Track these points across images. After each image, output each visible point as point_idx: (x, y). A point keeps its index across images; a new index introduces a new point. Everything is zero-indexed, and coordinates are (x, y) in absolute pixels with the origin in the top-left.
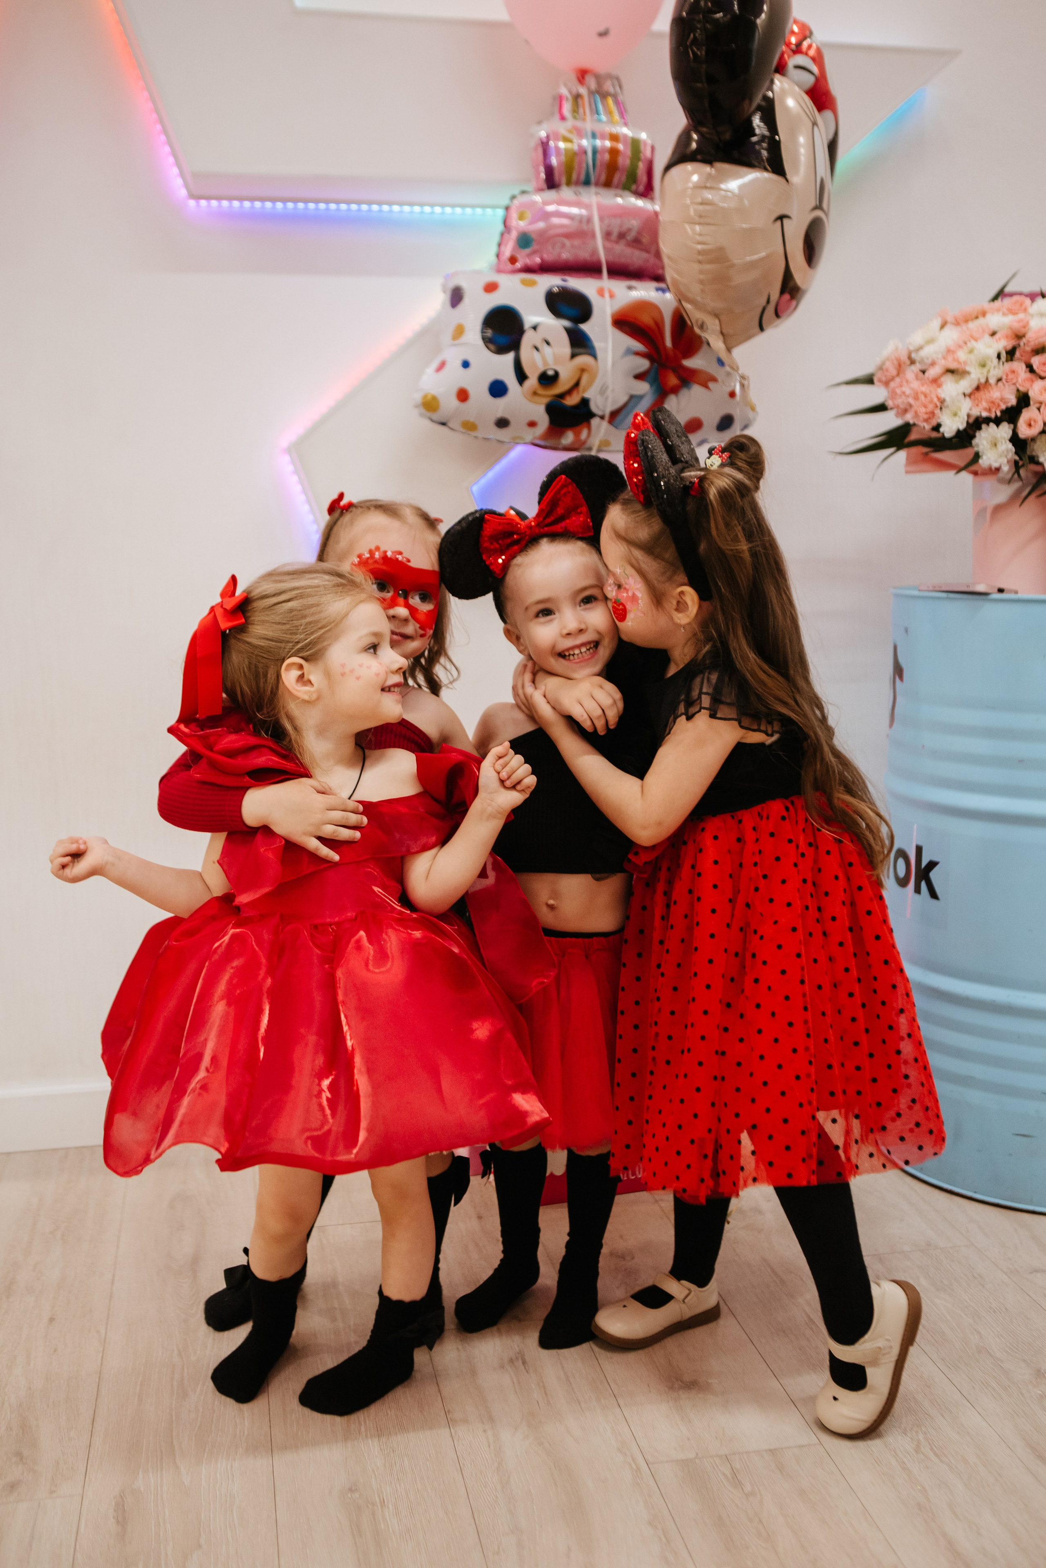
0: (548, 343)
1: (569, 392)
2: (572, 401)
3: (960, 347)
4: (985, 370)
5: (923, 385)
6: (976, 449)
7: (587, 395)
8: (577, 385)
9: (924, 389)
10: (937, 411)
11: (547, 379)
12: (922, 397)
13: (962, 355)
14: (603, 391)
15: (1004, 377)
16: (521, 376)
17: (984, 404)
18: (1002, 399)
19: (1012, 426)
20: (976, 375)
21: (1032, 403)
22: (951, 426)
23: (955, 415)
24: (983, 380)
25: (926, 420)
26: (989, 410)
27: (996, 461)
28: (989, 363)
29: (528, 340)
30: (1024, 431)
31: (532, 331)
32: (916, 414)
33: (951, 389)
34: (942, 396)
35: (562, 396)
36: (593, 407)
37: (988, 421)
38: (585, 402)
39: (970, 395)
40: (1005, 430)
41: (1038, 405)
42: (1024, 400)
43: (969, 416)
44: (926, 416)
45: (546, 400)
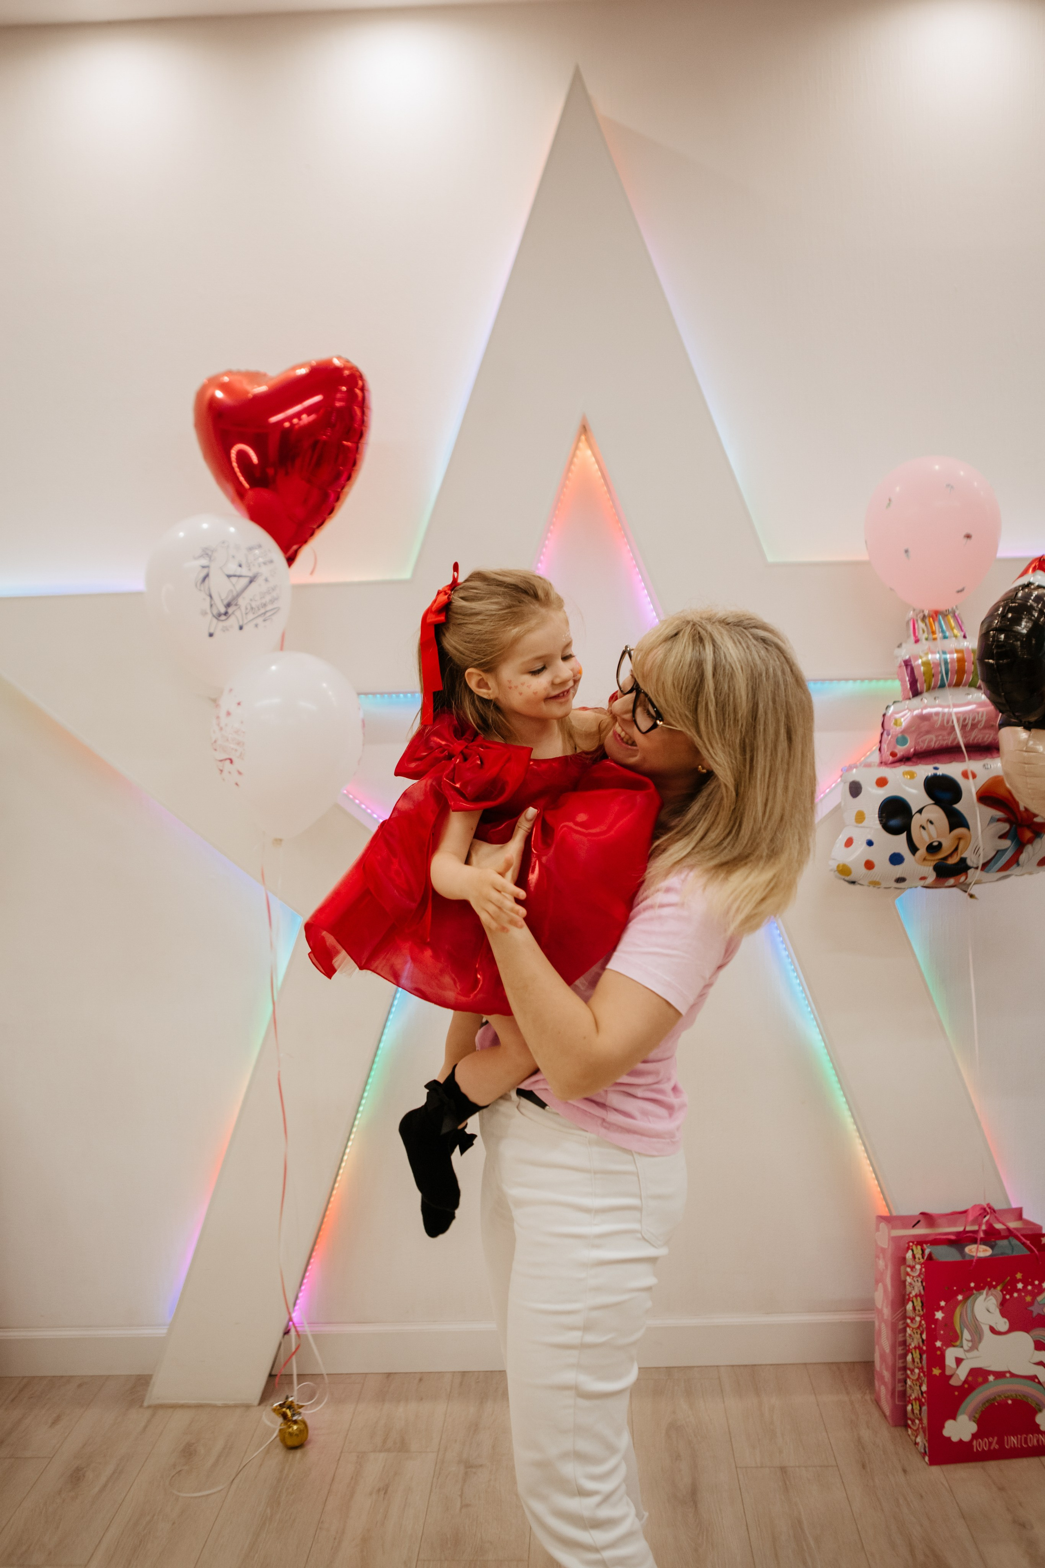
0: (931, 822)
1: (950, 855)
2: (953, 860)
7: (963, 856)
8: (956, 849)
11: (933, 848)
16: (913, 849)
29: (916, 822)
31: (919, 814)
35: (945, 858)
36: (969, 862)
38: (962, 860)
45: (933, 863)
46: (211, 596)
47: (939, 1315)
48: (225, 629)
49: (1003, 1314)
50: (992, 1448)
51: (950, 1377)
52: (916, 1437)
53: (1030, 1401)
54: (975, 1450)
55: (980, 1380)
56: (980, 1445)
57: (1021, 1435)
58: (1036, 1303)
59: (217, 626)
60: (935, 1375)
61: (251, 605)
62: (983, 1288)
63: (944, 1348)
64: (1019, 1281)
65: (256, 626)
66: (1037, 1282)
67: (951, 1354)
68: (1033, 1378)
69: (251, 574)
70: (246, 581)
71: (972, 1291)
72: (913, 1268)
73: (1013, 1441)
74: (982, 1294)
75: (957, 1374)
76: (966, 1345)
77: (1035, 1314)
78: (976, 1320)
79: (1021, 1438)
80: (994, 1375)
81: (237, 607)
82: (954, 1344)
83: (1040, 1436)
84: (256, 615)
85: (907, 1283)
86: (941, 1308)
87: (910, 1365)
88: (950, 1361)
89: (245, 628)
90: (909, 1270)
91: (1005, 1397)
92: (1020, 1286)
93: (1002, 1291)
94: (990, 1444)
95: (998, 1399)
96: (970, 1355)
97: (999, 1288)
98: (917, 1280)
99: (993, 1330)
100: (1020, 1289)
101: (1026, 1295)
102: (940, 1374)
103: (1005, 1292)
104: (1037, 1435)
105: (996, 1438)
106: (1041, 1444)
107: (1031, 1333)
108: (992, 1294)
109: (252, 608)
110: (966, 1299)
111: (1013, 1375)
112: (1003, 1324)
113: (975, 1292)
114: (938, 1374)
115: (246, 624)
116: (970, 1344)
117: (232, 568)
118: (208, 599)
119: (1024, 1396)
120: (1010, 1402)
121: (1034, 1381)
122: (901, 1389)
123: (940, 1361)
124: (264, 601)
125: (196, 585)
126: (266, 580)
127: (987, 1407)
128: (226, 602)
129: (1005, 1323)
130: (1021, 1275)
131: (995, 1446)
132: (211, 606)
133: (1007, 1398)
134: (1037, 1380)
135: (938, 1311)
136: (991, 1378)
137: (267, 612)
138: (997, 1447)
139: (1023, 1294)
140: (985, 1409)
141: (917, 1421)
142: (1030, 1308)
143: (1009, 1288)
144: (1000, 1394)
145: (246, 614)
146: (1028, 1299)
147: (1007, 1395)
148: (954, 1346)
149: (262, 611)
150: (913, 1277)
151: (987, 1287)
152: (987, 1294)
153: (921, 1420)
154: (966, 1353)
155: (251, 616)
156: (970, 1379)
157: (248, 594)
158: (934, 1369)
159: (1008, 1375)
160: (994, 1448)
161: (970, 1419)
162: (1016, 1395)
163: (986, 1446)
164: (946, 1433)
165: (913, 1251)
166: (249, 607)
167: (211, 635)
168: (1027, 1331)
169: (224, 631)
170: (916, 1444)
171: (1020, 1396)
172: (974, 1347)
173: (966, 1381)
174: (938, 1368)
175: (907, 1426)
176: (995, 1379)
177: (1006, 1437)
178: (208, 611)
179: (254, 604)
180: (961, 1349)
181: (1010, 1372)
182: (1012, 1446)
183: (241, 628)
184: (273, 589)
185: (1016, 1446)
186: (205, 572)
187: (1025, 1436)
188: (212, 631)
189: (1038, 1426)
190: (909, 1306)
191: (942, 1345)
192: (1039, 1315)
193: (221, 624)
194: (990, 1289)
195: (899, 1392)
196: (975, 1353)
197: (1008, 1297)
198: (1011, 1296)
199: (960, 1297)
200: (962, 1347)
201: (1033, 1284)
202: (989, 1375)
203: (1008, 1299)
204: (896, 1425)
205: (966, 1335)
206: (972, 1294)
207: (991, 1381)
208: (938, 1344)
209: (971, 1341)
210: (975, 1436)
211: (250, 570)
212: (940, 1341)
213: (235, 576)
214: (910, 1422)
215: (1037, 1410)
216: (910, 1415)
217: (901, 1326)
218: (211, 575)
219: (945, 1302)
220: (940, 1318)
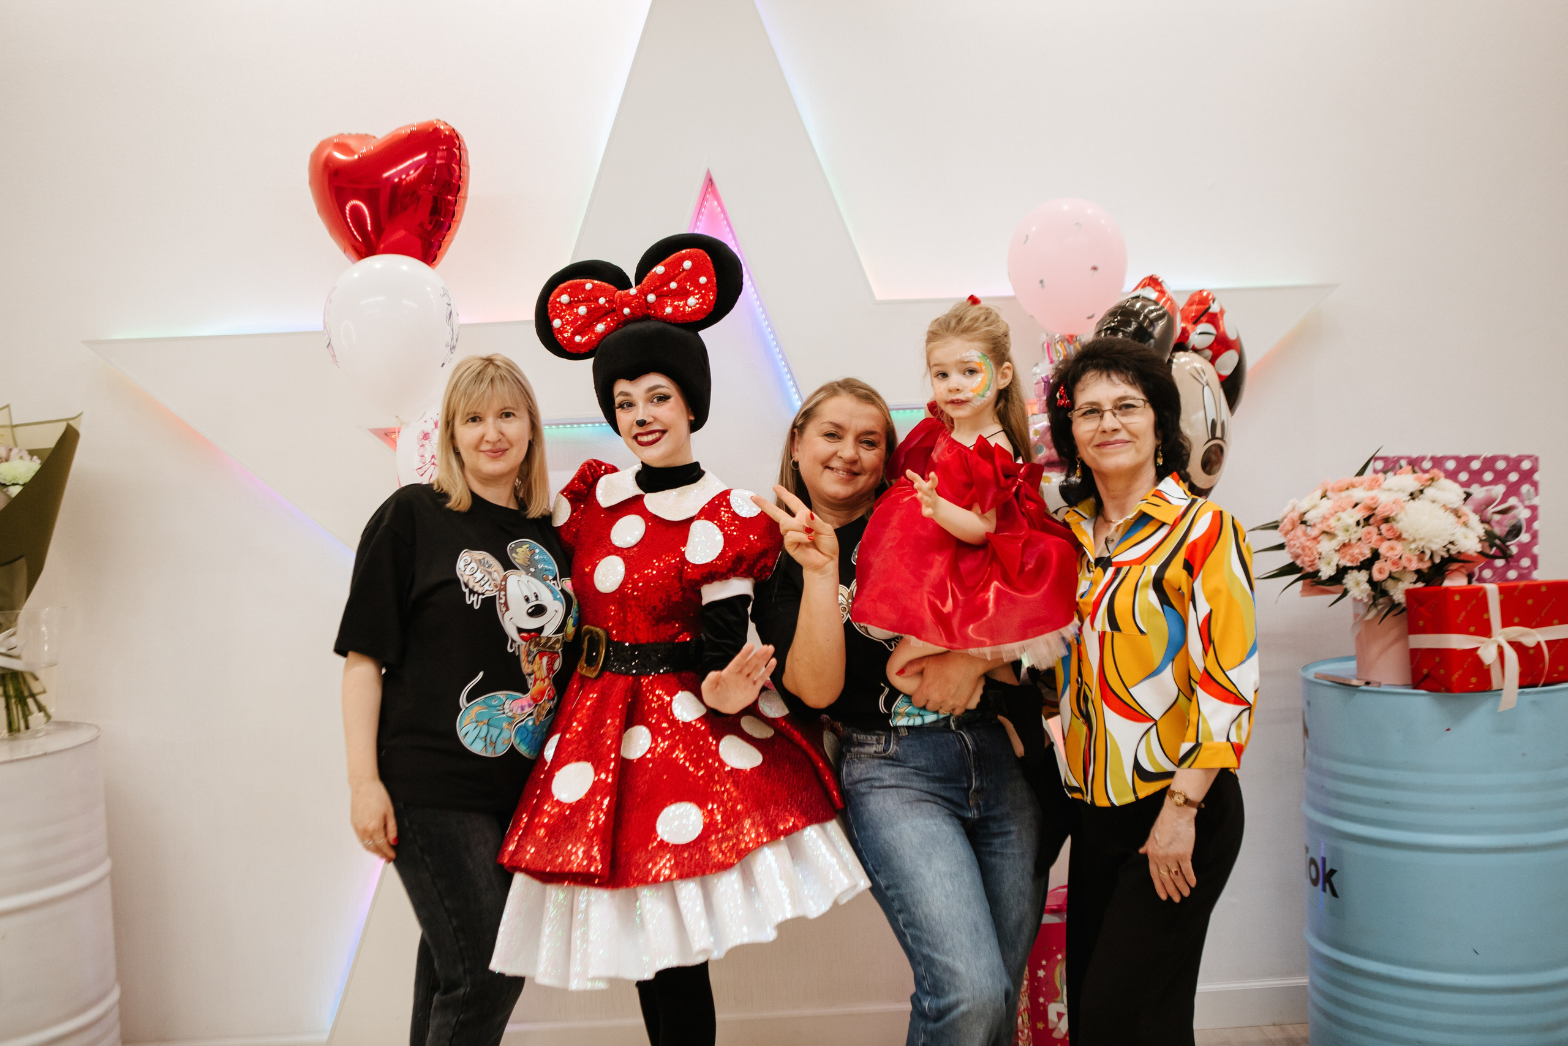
3: (1333, 515)
4: (1348, 533)
5: (1308, 540)
6: (1345, 586)
9: (1308, 543)
10: (1317, 561)
12: (1307, 550)
13: (1333, 522)
15: (1363, 538)
17: (1348, 557)
18: (1361, 554)
19: (1368, 572)
20: (1342, 537)
21: (1381, 557)
22: (1327, 571)
23: (1329, 564)
24: (1347, 541)
25: (1310, 566)
26: (1352, 562)
27: (1359, 595)
28: (1350, 529)
30: (1377, 576)
32: (1303, 562)
33: (1326, 546)
34: (1320, 550)
37: (1352, 568)
39: (1337, 551)
40: (1363, 576)
41: (1385, 559)
42: (1376, 555)
43: (1337, 565)
44: (1310, 564)
47: (1041, 973)
51: (1053, 1030)
60: (1039, 1029)
63: (1047, 1003)
67: (1053, 1009)
75: (1060, 1029)
76: (1067, 1000)
82: (1056, 1000)
86: (1042, 967)
88: (1052, 1015)
102: (1044, 1028)
114: (1041, 1027)
135: (1040, 969)
148: (1055, 1002)
154: (1067, 1008)
158: (1038, 1024)
174: (1041, 1023)
180: (1062, 1004)
191: (1045, 1001)
200: (1063, 1002)
205: (1066, 991)
208: (1041, 1000)
212: (1043, 997)
219: (1046, 961)
220: (1042, 976)
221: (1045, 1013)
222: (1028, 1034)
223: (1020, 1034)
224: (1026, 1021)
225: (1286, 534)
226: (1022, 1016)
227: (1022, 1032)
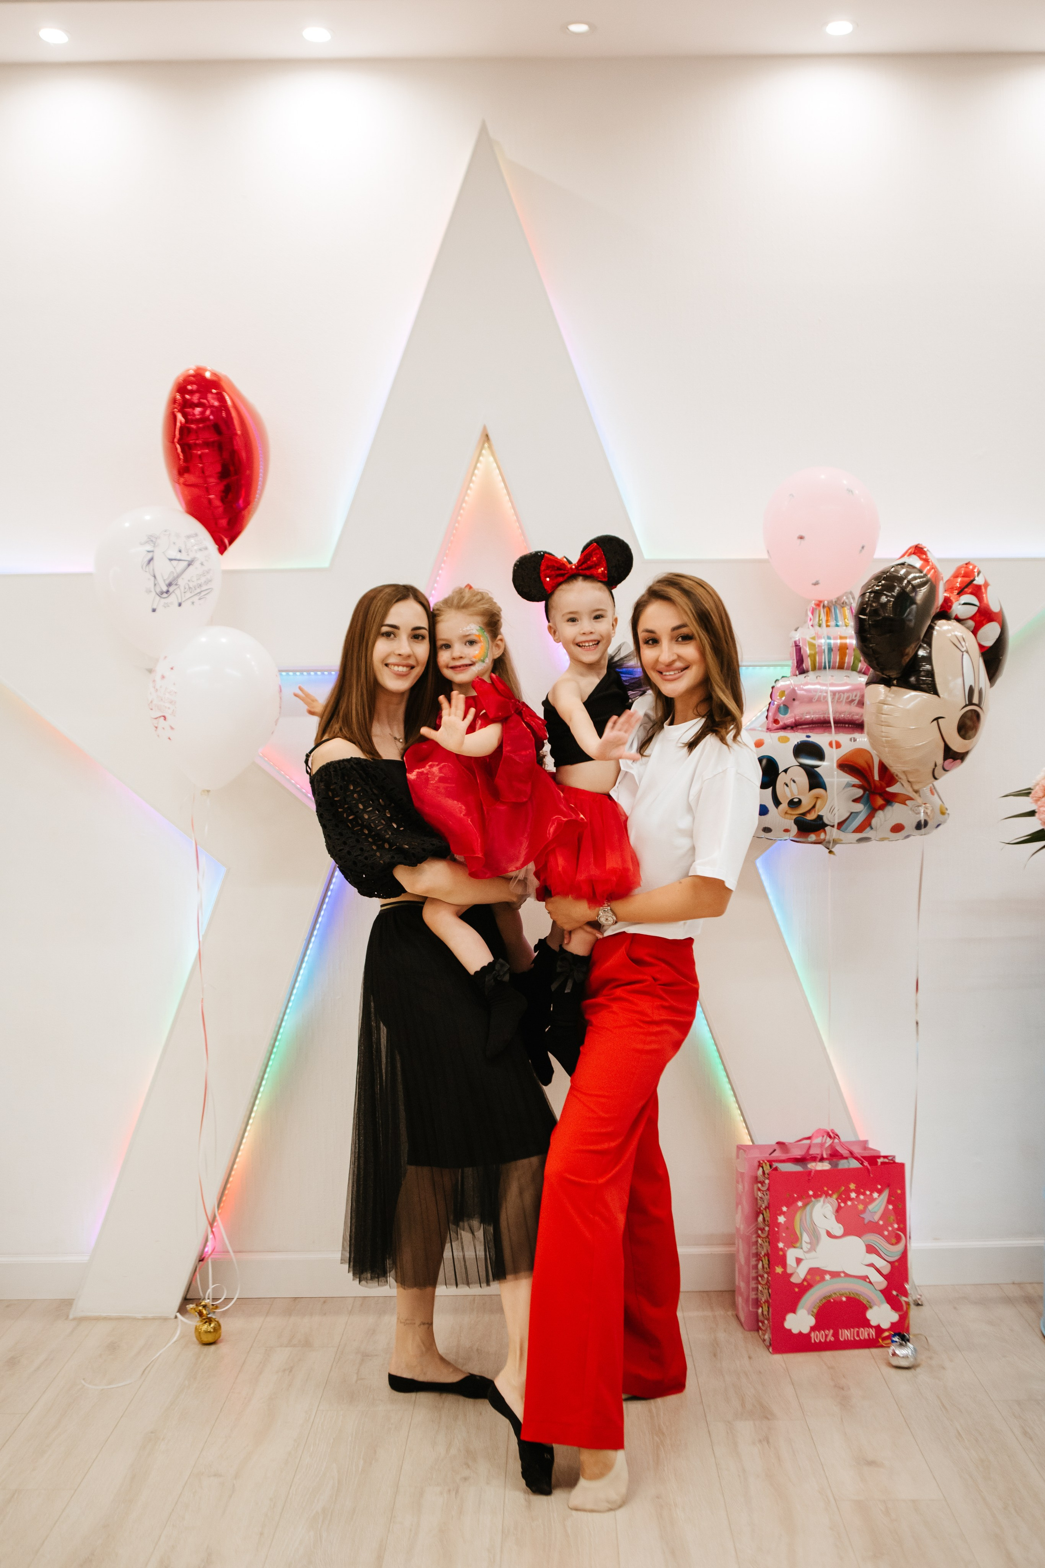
0: (794, 781)
1: (809, 811)
2: (811, 817)
7: (820, 814)
8: (814, 807)
11: (794, 804)
14: (831, 810)
16: (777, 803)
29: (781, 779)
31: (784, 773)
35: (804, 814)
36: (826, 820)
38: (820, 818)
45: (795, 817)
46: (155, 577)
47: (781, 1219)
48: (166, 606)
49: (838, 1220)
50: (828, 1340)
51: (791, 1275)
52: (764, 1335)
53: (862, 1299)
54: (813, 1341)
55: (818, 1278)
56: (818, 1337)
57: (853, 1329)
58: (867, 1211)
59: (159, 603)
60: (778, 1273)
61: (189, 585)
62: (820, 1196)
63: (786, 1249)
64: (852, 1191)
65: (193, 603)
66: (868, 1193)
67: (791, 1255)
68: (865, 1278)
69: (189, 558)
70: (186, 563)
71: (811, 1198)
72: (762, 1183)
73: (846, 1334)
74: (820, 1201)
75: (798, 1273)
76: (806, 1246)
77: (866, 1221)
78: (814, 1225)
79: (854, 1331)
80: (830, 1275)
81: (178, 586)
82: (794, 1245)
83: (871, 1330)
84: (193, 594)
85: (759, 1198)
86: (783, 1213)
87: (761, 1272)
88: (791, 1261)
89: (183, 604)
90: (760, 1185)
91: (840, 1294)
92: (853, 1195)
93: (837, 1199)
94: (826, 1336)
95: (834, 1296)
96: (808, 1255)
97: (835, 1196)
98: (767, 1194)
99: (829, 1234)
100: (853, 1198)
101: (858, 1203)
102: (782, 1272)
103: (840, 1201)
104: (868, 1329)
105: (832, 1331)
106: (871, 1337)
107: (863, 1237)
108: (829, 1202)
109: (190, 588)
110: (805, 1205)
111: (847, 1275)
112: (838, 1230)
113: (813, 1199)
114: (780, 1273)
115: (184, 602)
116: (809, 1246)
117: (173, 554)
118: (153, 578)
119: (857, 1294)
120: (844, 1299)
121: (866, 1281)
122: (754, 1297)
123: (783, 1262)
124: (199, 582)
125: (142, 568)
126: (202, 564)
127: (825, 1303)
128: (167, 582)
129: (840, 1228)
130: (855, 1185)
131: (831, 1338)
132: (155, 585)
133: (842, 1295)
134: (868, 1280)
135: (780, 1215)
136: (827, 1277)
137: (202, 591)
138: (832, 1339)
139: (856, 1203)
140: (823, 1305)
141: (766, 1322)
142: (861, 1216)
143: (844, 1197)
144: (835, 1292)
145: (185, 592)
146: (861, 1207)
147: (841, 1293)
148: (794, 1247)
149: (198, 590)
150: (763, 1191)
151: (824, 1196)
152: (824, 1202)
153: (768, 1320)
154: (806, 1254)
155: (188, 595)
156: (809, 1277)
157: (186, 576)
158: (776, 1268)
159: (842, 1275)
160: (830, 1340)
161: (809, 1314)
162: (850, 1293)
163: (822, 1338)
164: (787, 1325)
165: (763, 1167)
166: (187, 587)
167: (154, 610)
168: (860, 1236)
169: (165, 607)
170: (764, 1340)
171: (853, 1294)
172: (813, 1249)
173: (805, 1280)
174: (780, 1267)
175: (758, 1329)
176: (830, 1279)
177: (840, 1331)
178: (153, 590)
179: (191, 584)
180: (801, 1250)
181: (844, 1272)
182: (846, 1339)
183: (180, 605)
184: (208, 572)
185: (849, 1338)
186: (150, 556)
187: (857, 1329)
188: (155, 607)
189: (868, 1321)
190: (760, 1218)
191: (784, 1246)
192: (870, 1221)
193: (163, 601)
194: (826, 1197)
195: (752, 1299)
196: (813, 1254)
197: (842, 1205)
198: (845, 1203)
199: (800, 1204)
200: (802, 1248)
201: (864, 1194)
202: (826, 1274)
203: (843, 1207)
204: (750, 1330)
205: (805, 1238)
206: (811, 1201)
207: (827, 1280)
208: (781, 1245)
209: (810, 1243)
210: (813, 1329)
211: (188, 555)
212: (782, 1242)
213: (175, 560)
214: (760, 1324)
215: (868, 1306)
216: (761, 1318)
217: (754, 1240)
218: (155, 558)
219: (787, 1207)
220: (783, 1222)
221: (784, 1258)
222: (768, 1278)
223: (760, 1279)
224: (766, 1266)
225: (1037, 801)
226: (762, 1261)
227: (762, 1276)
